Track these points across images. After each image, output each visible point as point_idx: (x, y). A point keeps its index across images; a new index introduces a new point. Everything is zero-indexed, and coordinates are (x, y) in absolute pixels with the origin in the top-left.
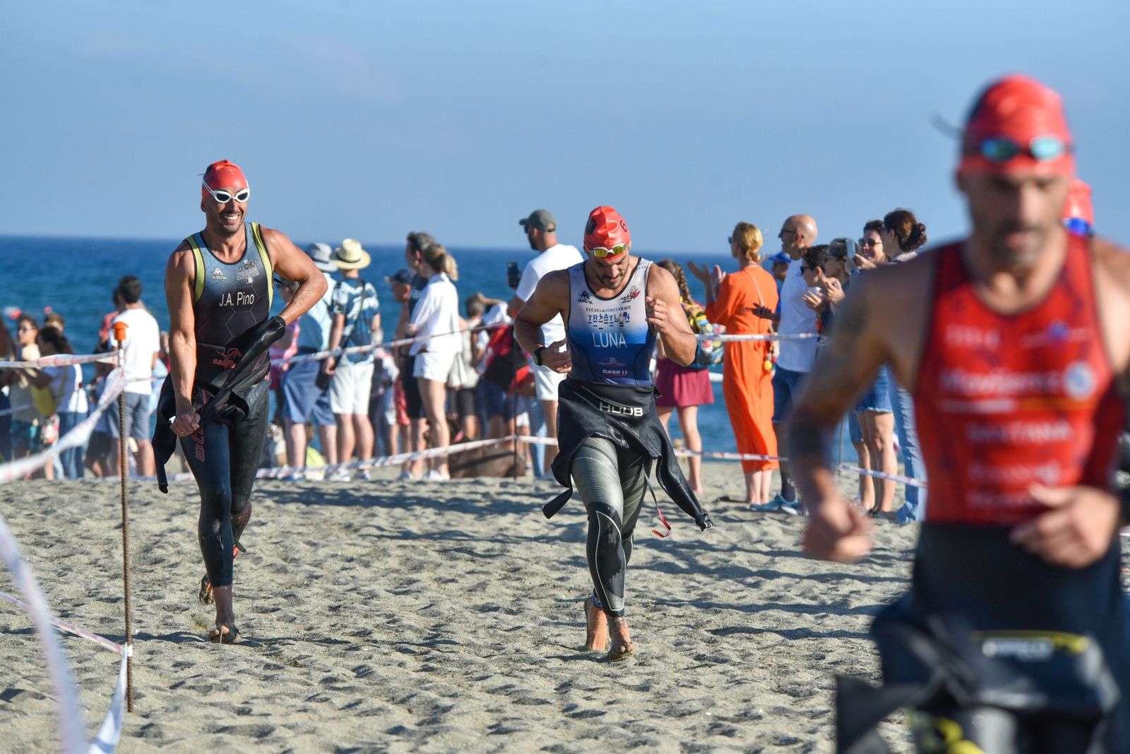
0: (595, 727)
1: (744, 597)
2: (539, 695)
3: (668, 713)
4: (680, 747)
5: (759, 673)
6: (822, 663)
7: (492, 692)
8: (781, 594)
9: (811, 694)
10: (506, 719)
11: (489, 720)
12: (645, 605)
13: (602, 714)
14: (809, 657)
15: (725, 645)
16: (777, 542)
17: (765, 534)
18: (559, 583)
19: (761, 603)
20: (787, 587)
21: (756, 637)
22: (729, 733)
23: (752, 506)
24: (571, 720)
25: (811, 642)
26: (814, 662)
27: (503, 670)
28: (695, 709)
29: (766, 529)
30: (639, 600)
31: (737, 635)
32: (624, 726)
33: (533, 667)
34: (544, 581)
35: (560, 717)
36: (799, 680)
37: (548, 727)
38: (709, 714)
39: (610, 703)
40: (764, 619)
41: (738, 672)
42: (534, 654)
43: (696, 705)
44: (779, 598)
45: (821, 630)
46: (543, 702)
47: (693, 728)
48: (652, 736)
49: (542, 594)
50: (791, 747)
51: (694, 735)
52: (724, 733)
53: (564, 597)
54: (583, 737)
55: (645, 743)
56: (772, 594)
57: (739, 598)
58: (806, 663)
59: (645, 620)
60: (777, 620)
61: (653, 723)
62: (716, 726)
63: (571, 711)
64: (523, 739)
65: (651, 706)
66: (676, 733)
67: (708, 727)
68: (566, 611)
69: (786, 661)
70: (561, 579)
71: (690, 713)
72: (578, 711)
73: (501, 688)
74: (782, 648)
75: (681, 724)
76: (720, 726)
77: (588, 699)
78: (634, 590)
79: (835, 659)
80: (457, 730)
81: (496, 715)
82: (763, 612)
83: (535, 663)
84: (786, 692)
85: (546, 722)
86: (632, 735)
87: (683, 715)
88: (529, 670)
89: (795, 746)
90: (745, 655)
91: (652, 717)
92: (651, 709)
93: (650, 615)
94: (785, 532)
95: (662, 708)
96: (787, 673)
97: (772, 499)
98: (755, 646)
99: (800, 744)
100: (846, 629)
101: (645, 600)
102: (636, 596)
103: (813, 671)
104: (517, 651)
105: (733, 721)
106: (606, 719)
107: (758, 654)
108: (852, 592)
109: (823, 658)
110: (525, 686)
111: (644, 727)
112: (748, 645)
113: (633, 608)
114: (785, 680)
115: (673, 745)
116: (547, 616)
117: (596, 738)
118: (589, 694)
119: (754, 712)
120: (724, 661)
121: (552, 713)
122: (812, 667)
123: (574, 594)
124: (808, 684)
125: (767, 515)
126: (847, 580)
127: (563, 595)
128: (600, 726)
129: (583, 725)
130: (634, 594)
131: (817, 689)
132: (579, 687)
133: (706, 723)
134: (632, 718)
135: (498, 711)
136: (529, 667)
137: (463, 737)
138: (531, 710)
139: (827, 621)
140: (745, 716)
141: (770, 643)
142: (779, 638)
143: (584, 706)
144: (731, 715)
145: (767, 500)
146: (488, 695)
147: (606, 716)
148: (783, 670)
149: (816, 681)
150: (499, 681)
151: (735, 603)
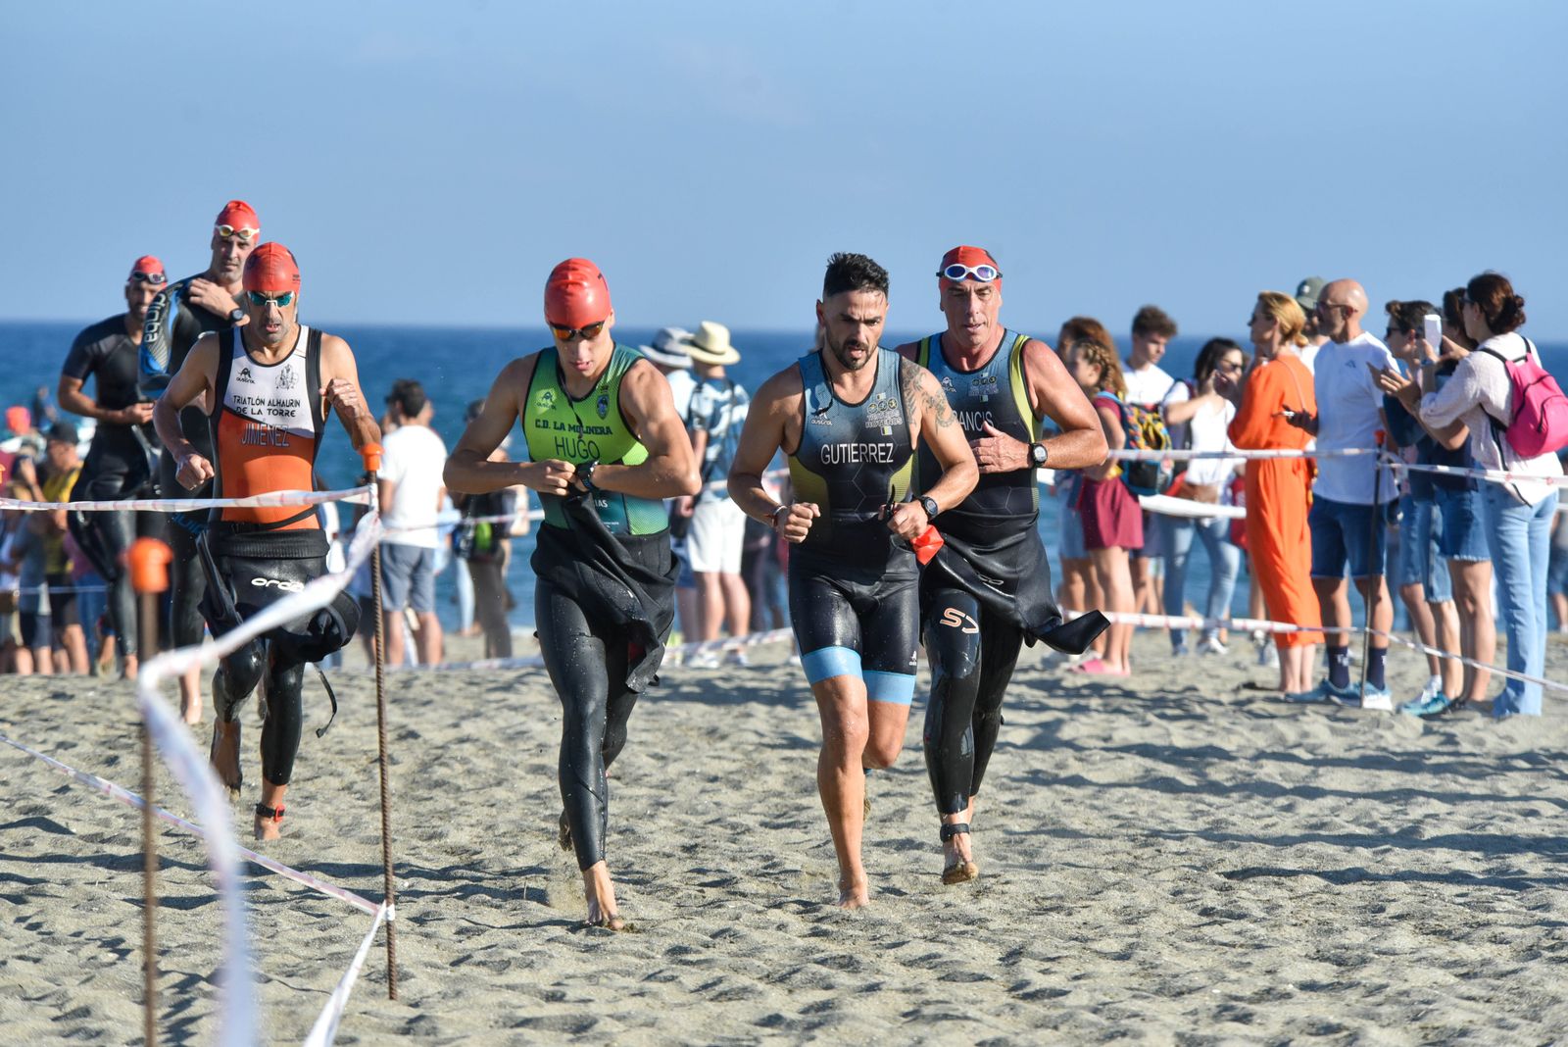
0: (1055, 1013)
1: (1274, 825)
2: (976, 967)
3: (1159, 992)
4: (1175, 1039)
5: (1289, 932)
6: (1381, 917)
7: (910, 963)
8: (1326, 819)
9: (1364, 961)
10: (927, 1003)
11: (904, 1003)
12: (1133, 839)
13: (1064, 993)
14: (1363, 909)
15: (1244, 894)
16: (1321, 746)
17: (1305, 735)
18: (1010, 808)
19: (1296, 833)
20: (1334, 811)
21: (1287, 882)
22: (1245, 1018)
23: (1288, 695)
24: (1020, 1003)
25: (1367, 888)
26: (1369, 916)
27: (927, 933)
28: (1196, 985)
29: (1306, 728)
30: (1124, 831)
31: (1261, 879)
32: (1095, 1011)
33: (970, 928)
34: (988, 805)
35: (1006, 998)
36: (1347, 942)
37: (988, 1013)
38: (1215, 991)
39: (1077, 978)
40: (1301, 855)
41: (1261, 932)
42: (972, 909)
43: (1200, 979)
44: (1323, 825)
45: (1381, 870)
46: (981, 978)
47: (1194, 1012)
48: (1135, 1024)
49: (986, 825)
50: (1332, 1037)
51: (1195, 1022)
52: (1237, 1019)
53: (1017, 829)
54: (1037, 1027)
55: (1124, 1034)
56: (1313, 821)
57: (1267, 826)
58: (1359, 918)
59: (1131, 859)
60: (1319, 857)
61: (1136, 1005)
62: (1227, 1009)
63: (1020, 990)
64: (949, 1031)
65: (1134, 982)
66: (1169, 1019)
67: (1215, 1011)
68: (1019, 848)
69: (1329, 915)
70: (1013, 803)
71: (1190, 991)
72: (1029, 989)
73: (922, 959)
74: (1325, 897)
75: (1178, 1006)
76: (1232, 1008)
77: (1045, 972)
78: (1117, 817)
79: (1399, 912)
80: (854, 1018)
81: (914, 997)
82: (1299, 846)
83: (972, 923)
84: (1327, 959)
85: (985, 1006)
86: (1106, 1023)
87: (1180, 994)
88: (963, 933)
89: (1337, 1036)
90: (1272, 907)
91: (1134, 997)
92: (1136, 986)
93: (1139, 852)
94: (1334, 731)
95: (1151, 984)
96: (1330, 932)
97: (1316, 685)
98: (1286, 894)
99: (1345, 1033)
100: (1417, 868)
101: (1131, 832)
102: (1120, 826)
103: (1367, 929)
104: (947, 905)
105: (1251, 1001)
106: (1069, 1001)
107: (1290, 905)
108: (1427, 816)
109: (1382, 910)
110: (956, 956)
111: (1124, 1011)
112: (1275, 893)
113: (1114, 842)
114: (1327, 943)
115: (1164, 1036)
116: (990, 855)
117: (1056, 1028)
118: (1047, 965)
119: (1281, 988)
120: (1241, 917)
121: (994, 995)
122: (1366, 923)
123: (1030, 825)
124: (1359, 947)
125: (1310, 709)
126: (1421, 799)
127: (1015, 825)
128: (1061, 1011)
129: (1037, 1009)
130: (1117, 822)
131: (1371, 955)
132: (1033, 956)
133: (1213, 1004)
134: (1107, 999)
135: (917, 991)
136: (963, 928)
137: (866, 1028)
138: (963, 990)
139: (1390, 858)
140: (1267, 995)
141: (1308, 890)
142: (1321, 882)
143: (1040, 982)
144: (1248, 993)
145: (1310, 686)
146: (902, 968)
147: (1070, 996)
148: (1325, 928)
149: (1372, 944)
150: (919, 949)
151: (1261, 833)
